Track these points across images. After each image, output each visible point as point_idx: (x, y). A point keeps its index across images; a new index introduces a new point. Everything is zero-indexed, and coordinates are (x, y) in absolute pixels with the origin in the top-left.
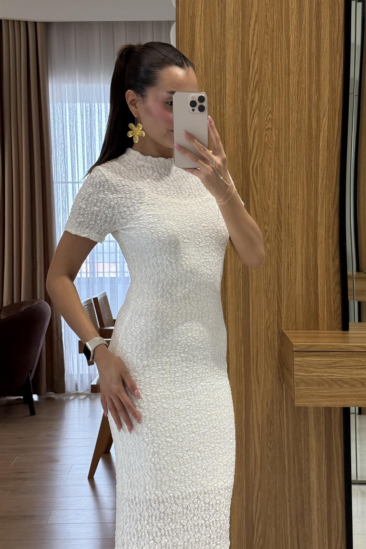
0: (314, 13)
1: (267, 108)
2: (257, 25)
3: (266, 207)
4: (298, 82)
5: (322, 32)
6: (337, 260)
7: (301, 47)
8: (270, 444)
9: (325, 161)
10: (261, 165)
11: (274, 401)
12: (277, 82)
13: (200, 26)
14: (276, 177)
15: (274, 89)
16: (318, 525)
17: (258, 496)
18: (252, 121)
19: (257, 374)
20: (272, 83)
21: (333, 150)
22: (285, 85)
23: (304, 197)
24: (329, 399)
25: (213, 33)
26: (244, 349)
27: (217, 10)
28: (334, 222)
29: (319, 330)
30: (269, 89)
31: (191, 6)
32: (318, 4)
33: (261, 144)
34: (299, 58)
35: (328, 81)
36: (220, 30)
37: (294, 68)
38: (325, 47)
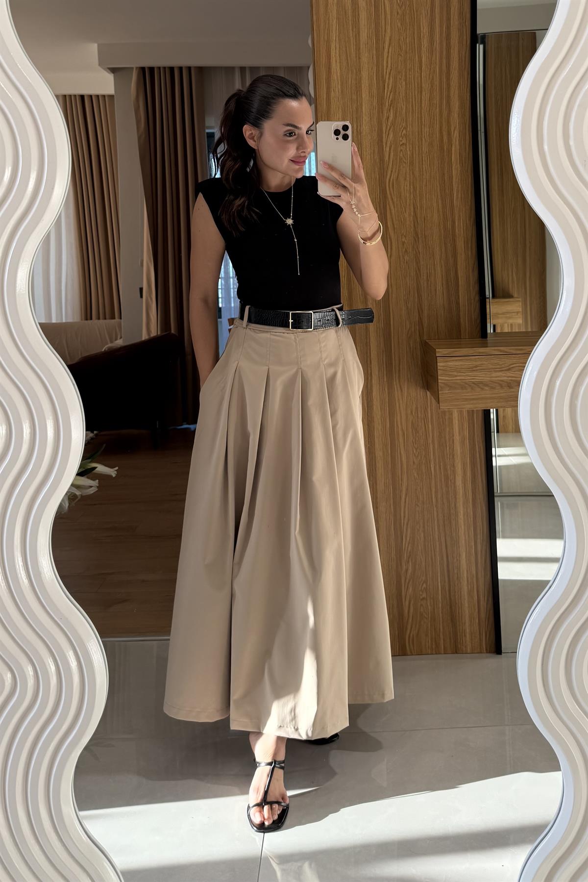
0: (444, 35)
1: (402, 124)
2: (391, 48)
3: (403, 220)
4: (430, 98)
5: (451, 52)
7: (432, 66)
8: (416, 451)
9: (458, 174)
10: (397, 180)
11: (419, 409)
12: (411, 100)
13: (335, 49)
14: (412, 191)
15: (408, 106)
16: (465, 529)
17: (405, 502)
18: (388, 137)
20: (406, 102)
22: (418, 101)
23: (439, 208)
24: (472, 402)
25: (349, 56)
26: (386, 358)
27: (351, 35)
29: (461, 339)
30: (403, 106)
31: (326, 31)
32: (448, 28)
33: (396, 159)
34: (431, 77)
35: (457, 96)
36: (355, 53)
37: (425, 86)
38: (454, 65)
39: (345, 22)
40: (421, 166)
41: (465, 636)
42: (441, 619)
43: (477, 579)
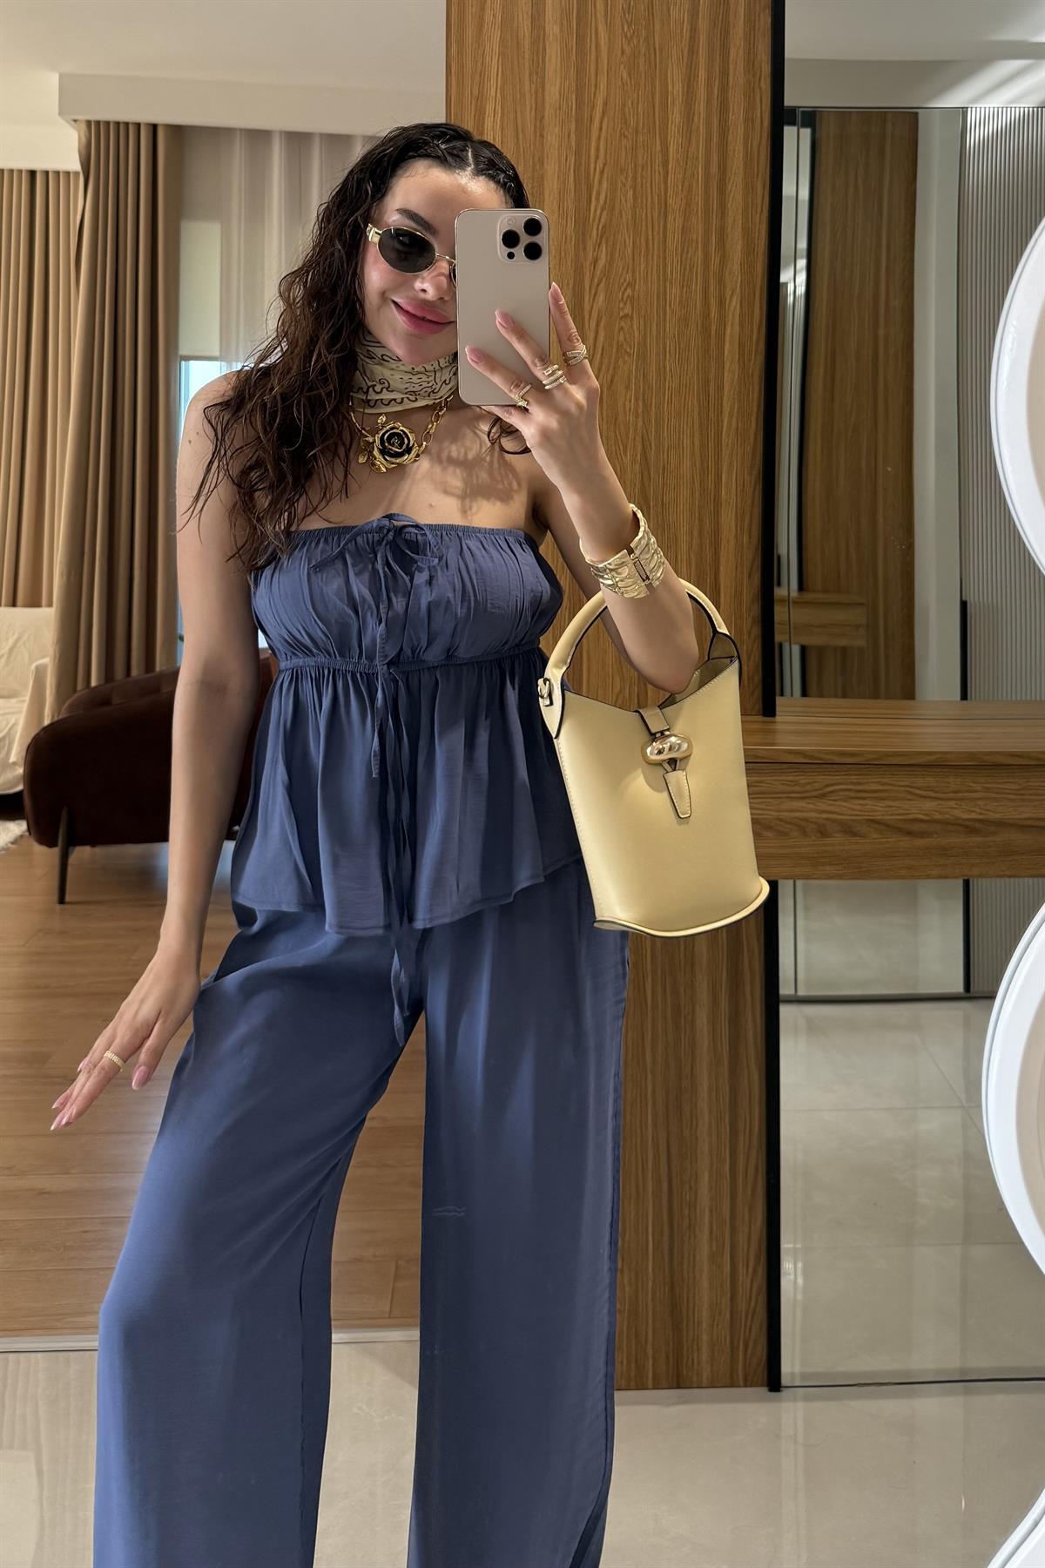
0: (715, 102)
1: (624, 272)
2: (606, 119)
4: (683, 229)
5: (730, 138)
7: (689, 163)
9: (735, 382)
10: (611, 386)
12: (644, 228)
13: (494, 116)
14: (640, 411)
15: (638, 241)
16: (711, 1119)
18: (594, 300)
20: (634, 229)
21: (750, 360)
22: (658, 233)
23: (693, 451)
27: (528, 88)
28: (753, 503)
30: (627, 240)
31: (477, 78)
32: (724, 89)
33: (612, 346)
34: (686, 184)
35: (740, 229)
36: (533, 126)
37: (675, 202)
38: (735, 166)
39: (516, 63)
40: (661, 365)
41: (698, 1349)
42: (650, 1314)
43: (733, 1229)
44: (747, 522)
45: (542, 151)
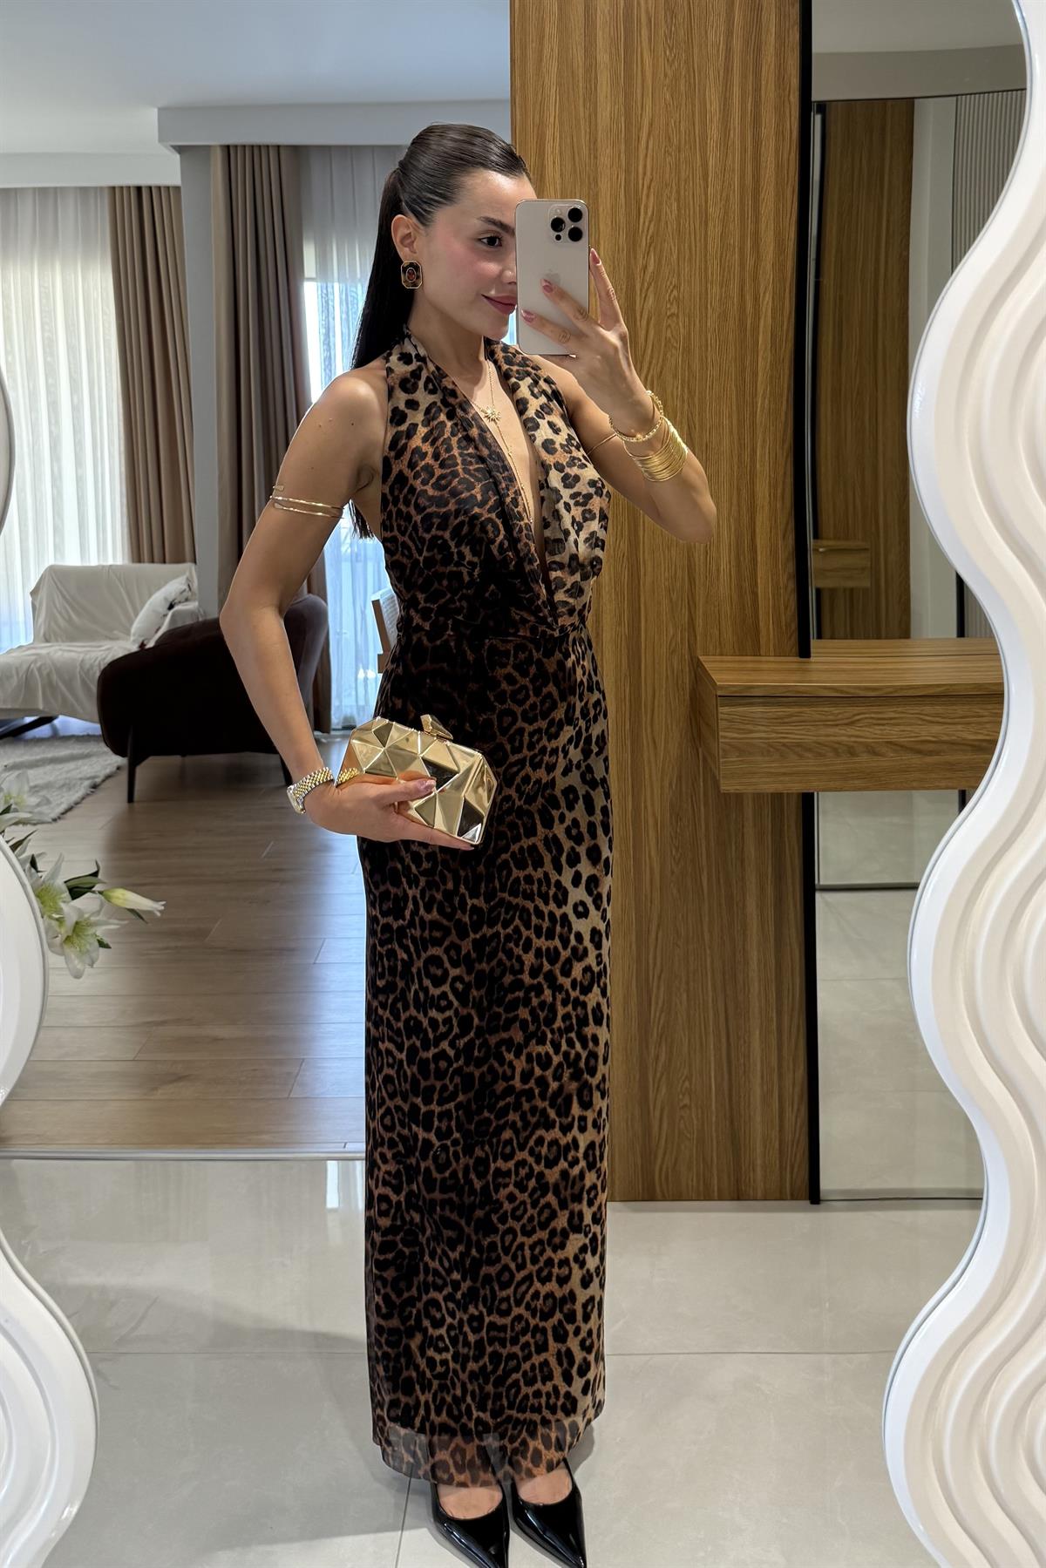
0: (748, 118)
1: (670, 279)
2: (652, 139)
4: (721, 235)
5: (762, 150)
6: (790, 537)
7: (726, 175)
8: (676, 851)
9: (768, 368)
11: (683, 776)
12: (687, 236)
13: (553, 142)
14: (686, 398)
15: (682, 247)
16: (759, 987)
17: (656, 940)
18: (644, 302)
19: (652, 731)
20: (678, 238)
21: (780, 348)
22: (700, 240)
23: (732, 428)
25: (576, 154)
26: (630, 690)
27: (582, 114)
28: (785, 473)
29: (759, 656)
30: (673, 248)
31: (538, 108)
32: (756, 105)
33: (660, 342)
34: (724, 195)
35: (772, 233)
36: (587, 148)
37: (714, 211)
38: (767, 175)
39: (571, 92)
40: (703, 355)
41: (753, 1171)
42: (715, 1142)
43: (780, 1076)
44: (779, 491)
45: (597, 169)
